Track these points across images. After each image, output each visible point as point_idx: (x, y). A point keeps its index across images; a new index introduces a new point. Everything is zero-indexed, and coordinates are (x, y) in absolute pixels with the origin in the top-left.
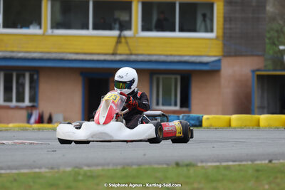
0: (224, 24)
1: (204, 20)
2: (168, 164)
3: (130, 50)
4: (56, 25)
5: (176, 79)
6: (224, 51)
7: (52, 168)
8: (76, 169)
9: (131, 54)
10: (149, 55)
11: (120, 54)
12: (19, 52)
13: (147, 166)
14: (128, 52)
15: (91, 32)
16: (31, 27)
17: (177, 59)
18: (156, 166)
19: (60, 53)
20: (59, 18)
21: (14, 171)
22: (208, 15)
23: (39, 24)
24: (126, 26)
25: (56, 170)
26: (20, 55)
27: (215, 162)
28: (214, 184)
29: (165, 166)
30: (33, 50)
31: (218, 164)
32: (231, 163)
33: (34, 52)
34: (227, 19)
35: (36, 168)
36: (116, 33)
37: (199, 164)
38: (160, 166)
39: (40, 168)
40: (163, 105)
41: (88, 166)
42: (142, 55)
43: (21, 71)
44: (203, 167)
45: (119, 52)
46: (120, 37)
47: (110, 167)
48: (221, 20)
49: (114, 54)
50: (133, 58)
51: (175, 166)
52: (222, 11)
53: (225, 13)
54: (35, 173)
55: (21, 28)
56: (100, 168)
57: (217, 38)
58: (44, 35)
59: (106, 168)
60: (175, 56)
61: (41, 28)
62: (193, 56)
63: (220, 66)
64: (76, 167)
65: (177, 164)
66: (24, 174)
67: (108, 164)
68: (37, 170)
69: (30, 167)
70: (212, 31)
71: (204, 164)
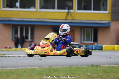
0: (112, 8)
1: (103, 6)
2: (88, 66)
3: (72, 18)
4: (42, 7)
5: (92, 30)
6: (112, 19)
7: (40, 67)
8: (50, 67)
9: (73, 20)
10: (81, 20)
11: (69, 20)
12: (26, 18)
13: (80, 66)
14: (72, 19)
15: (56, 10)
16: (31, 8)
17: (92, 22)
18: (83, 66)
19: (43, 19)
20: (43, 4)
21: (24, 68)
22: (105, 4)
23: (35, 7)
24: (71, 8)
25: (42, 68)
26: (27, 20)
27: (108, 65)
28: (108, 74)
29: (87, 66)
30: (32, 17)
31: (109, 65)
32: (115, 65)
33: (33, 19)
34: (113, 5)
35: (33, 66)
36: (66, 11)
37: (101, 66)
38: (85, 66)
39: (35, 67)
40: (86, 41)
41: (55, 66)
42: (77, 20)
43: (27, 26)
44: (103, 67)
45: (68, 19)
46: (68, 12)
47: (64, 67)
48: (111, 6)
49: (66, 20)
50: (74, 21)
51: (91, 66)
52: (111, 2)
53: (112, 3)
54: (33, 68)
55: (27, 8)
56: (60, 67)
57: (109, 13)
58: (36, 11)
59: (63, 67)
60: (91, 20)
61: (35, 8)
62: (99, 21)
63: (110, 25)
64: (50, 66)
65: (92, 66)
66: (29, 69)
67: (63, 65)
68: (34, 67)
69: (31, 66)
70: (107, 10)
71: (103, 66)
